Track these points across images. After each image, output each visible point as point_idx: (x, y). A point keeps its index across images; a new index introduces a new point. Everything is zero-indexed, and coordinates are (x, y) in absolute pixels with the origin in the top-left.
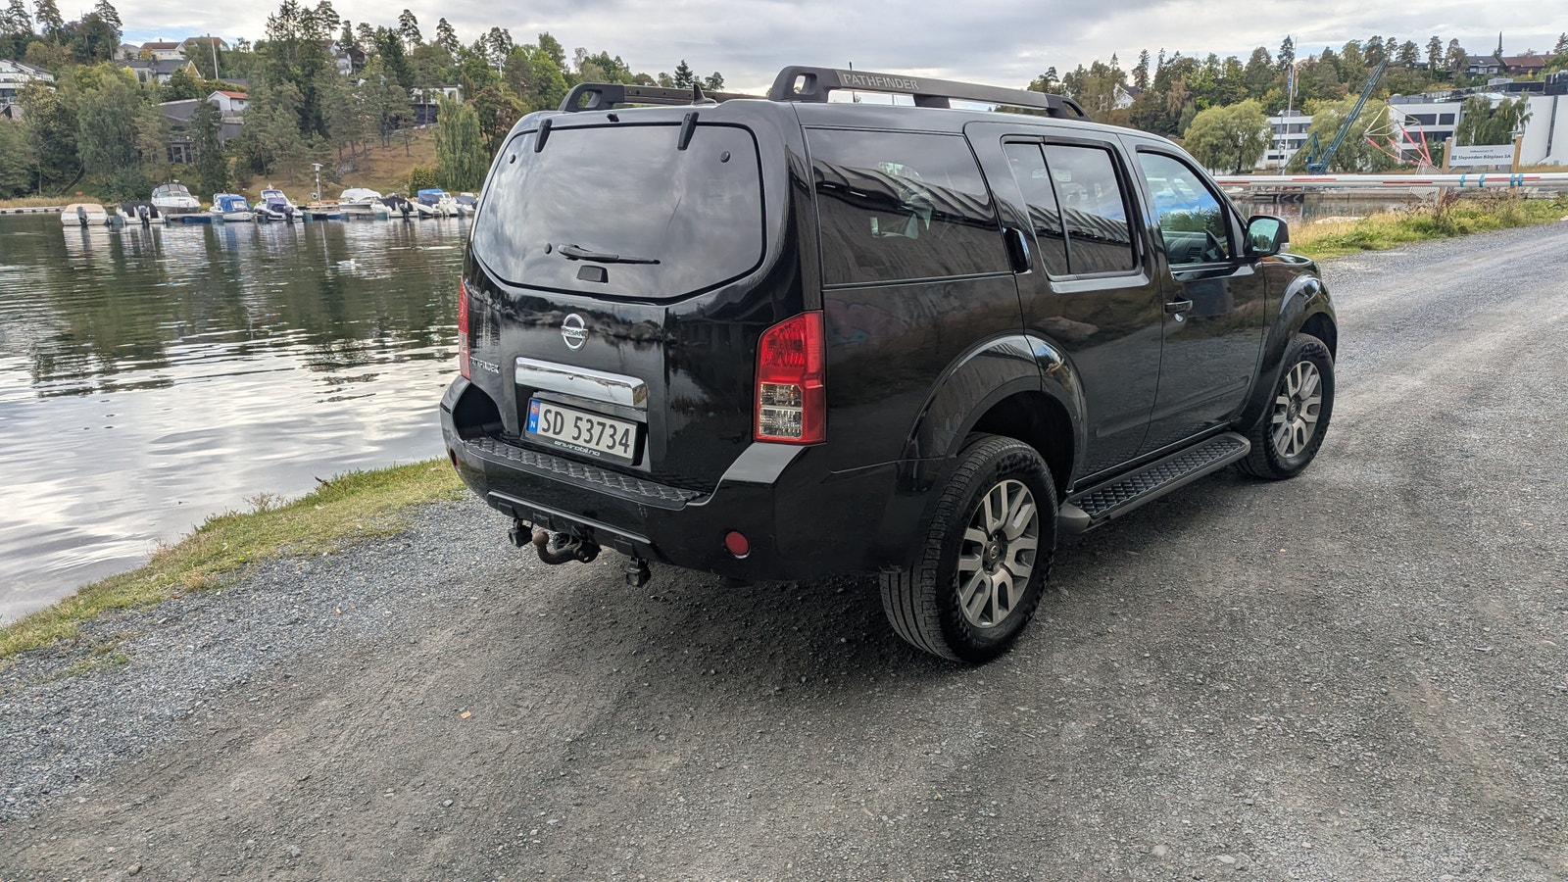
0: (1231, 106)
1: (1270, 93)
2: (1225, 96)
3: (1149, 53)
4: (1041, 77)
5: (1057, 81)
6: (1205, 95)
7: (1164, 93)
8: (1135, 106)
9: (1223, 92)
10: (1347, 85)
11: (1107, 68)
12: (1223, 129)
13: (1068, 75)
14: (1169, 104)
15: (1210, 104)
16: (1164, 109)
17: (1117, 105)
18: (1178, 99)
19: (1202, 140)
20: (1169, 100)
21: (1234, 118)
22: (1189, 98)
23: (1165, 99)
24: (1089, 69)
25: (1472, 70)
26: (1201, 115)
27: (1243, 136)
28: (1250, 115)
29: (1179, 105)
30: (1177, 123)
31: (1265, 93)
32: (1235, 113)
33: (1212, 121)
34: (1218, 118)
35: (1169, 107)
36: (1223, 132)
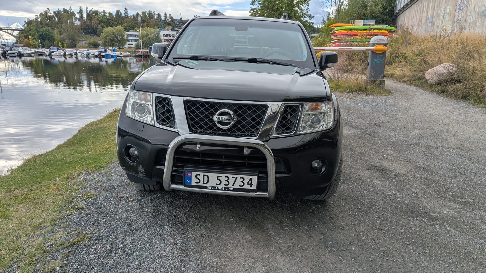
0: (114, 27)
1: (124, 24)
2: (110, 24)
3: (82, 7)
4: (44, 11)
5: (51, 13)
6: (104, 23)
7: (90, 21)
8: (81, 24)
9: (109, 23)
10: (145, 24)
11: (68, 11)
12: (113, 34)
13: (55, 12)
14: (93, 25)
15: (106, 26)
16: (91, 27)
17: (75, 24)
18: (95, 23)
19: (107, 37)
20: (93, 24)
21: (116, 31)
22: (99, 24)
23: (91, 23)
24: (62, 10)
25: (176, 23)
26: (105, 29)
27: (120, 37)
28: (120, 30)
29: (96, 26)
30: (97, 31)
31: (122, 24)
32: (116, 30)
33: (109, 32)
34: (110, 31)
35: (93, 26)
36: (113, 35)
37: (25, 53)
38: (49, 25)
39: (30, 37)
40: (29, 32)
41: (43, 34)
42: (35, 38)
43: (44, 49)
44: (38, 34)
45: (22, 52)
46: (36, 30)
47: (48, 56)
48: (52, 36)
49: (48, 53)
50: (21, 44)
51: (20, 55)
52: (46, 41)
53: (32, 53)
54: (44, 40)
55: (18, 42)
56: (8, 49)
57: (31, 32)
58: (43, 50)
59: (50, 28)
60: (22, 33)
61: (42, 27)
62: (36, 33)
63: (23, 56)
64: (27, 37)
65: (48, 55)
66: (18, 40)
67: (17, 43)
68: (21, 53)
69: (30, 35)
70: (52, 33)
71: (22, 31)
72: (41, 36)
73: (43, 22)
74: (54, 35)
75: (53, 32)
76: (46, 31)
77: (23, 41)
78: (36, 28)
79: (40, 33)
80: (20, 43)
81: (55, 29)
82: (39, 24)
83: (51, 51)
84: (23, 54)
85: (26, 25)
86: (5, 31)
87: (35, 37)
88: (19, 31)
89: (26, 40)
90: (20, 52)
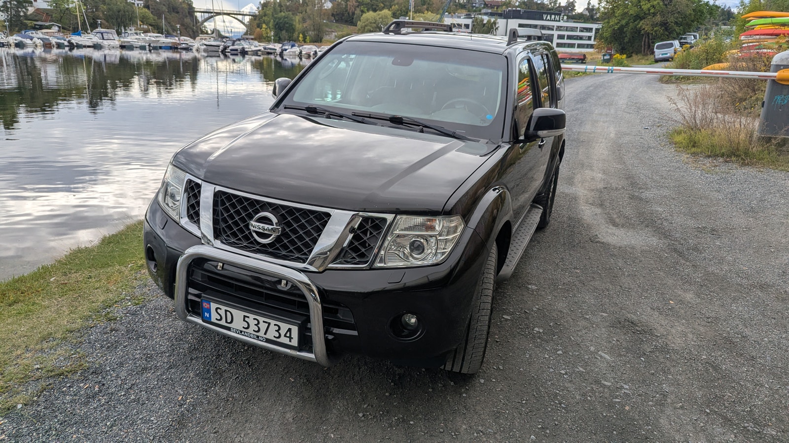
0: (378, 12)
1: (393, 7)
2: (374, 7)
6: (365, 6)
7: (346, 3)
8: (333, 7)
9: (373, 5)
10: (425, 7)
12: (375, 23)
14: (349, 8)
15: (367, 10)
16: (346, 11)
17: (324, 7)
18: (353, 6)
19: (366, 28)
20: (349, 6)
21: (379, 18)
22: (358, 7)
23: (346, 6)
25: (474, 5)
26: (364, 15)
27: (384, 27)
28: (386, 17)
29: (353, 9)
30: (353, 18)
31: (391, 7)
32: (380, 16)
33: (369, 19)
34: (372, 18)
35: (349, 10)
36: (375, 25)
37: (250, 50)
38: (290, 9)
39: (264, 26)
40: (264, 18)
41: (281, 21)
42: (269, 28)
43: (276, 44)
44: (274, 21)
45: (247, 48)
46: (273, 15)
47: (278, 56)
48: (292, 25)
49: (278, 51)
50: (252, 35)
51: (244, 53)
52: (284, 32)
53: (260, 50)
54: (281, 30)
55: (249, 32)
56: (230, 43)
57: (265, 18)
58: (275, 46)
59: (290, 13)
60: (255, 19)
61: (281, 12)
62: (272, 20)
63: (247, 54)
64: (259, 26)
65: (278, 53)
66: (249, 30)
67: (246, 34)
68: (246, 50)
69: (264, 22)
70: (292, 20)
71: (254, 16)
72: (277, 24)
73: (282, 4)
74: (294, 23)
75: (293, 18)
76: (285, 17)
77: (255, 32)
78: (273, 13)
79: (277, 20)
80: (250, 34)
81: (297, 15)
82: (277, 6)
83: (284, 47)
84: (247, 51)
85: (260, 9)
86: (234, 16)
87: (270, 25)
88: (250, 17)
89: (258, 29)
90: (243, 49)
